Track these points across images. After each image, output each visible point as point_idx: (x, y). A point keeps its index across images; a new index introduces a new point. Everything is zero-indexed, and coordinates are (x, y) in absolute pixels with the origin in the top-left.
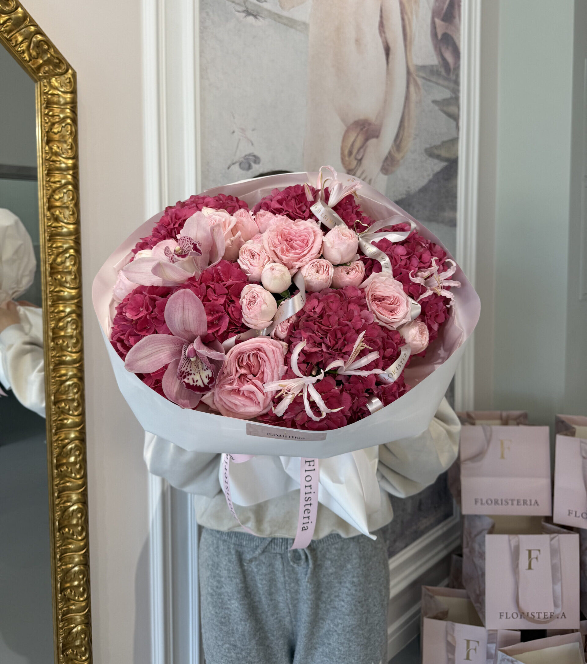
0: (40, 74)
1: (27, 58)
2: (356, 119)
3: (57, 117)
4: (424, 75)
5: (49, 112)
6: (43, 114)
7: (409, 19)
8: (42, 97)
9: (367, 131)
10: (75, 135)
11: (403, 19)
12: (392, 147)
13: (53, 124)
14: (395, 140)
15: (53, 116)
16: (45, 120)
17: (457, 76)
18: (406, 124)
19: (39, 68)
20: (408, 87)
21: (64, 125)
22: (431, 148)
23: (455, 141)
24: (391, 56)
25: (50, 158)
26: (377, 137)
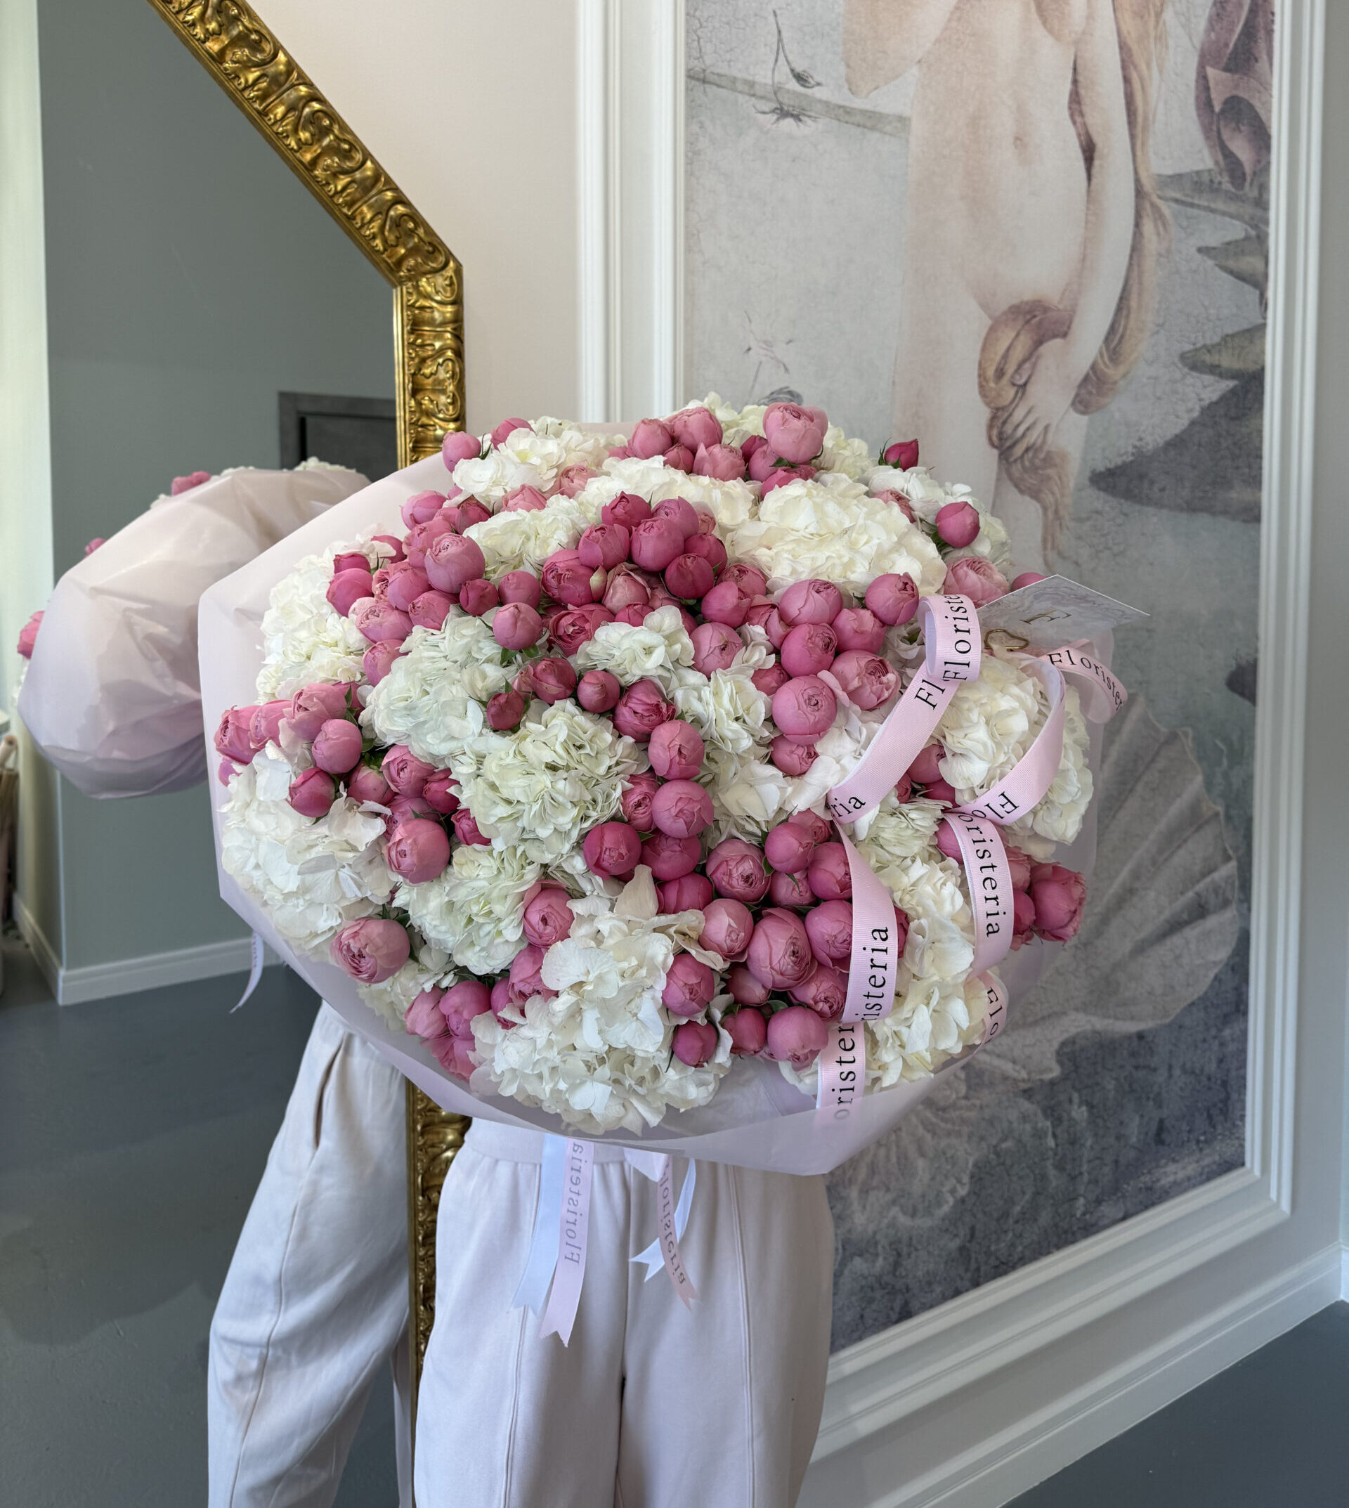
0: (402, 274)
1: (381, 247)
2: (1015, 301)
3: (429, 348)
4: (1178, 196)
5: (415, 340)
6: (406, 343)
7: (1141, 79)
8: (405, 314)
9: (1040, 323)
10: (459, 379)
11: (1127, 80)
12: (1101, 355)
13: (423, 360)
14: (1107, 340)
15: (422, 346)
16: (410, 354)
17: (1263, 188)
18: (1134, 303)
19: (399, 263)
20: (1137, 225)
21: (440, 360)
22: (1197, 350)
23: (1256, 332)
24: (1097, 163)
25: (418, 420)
26: (1065, 335)
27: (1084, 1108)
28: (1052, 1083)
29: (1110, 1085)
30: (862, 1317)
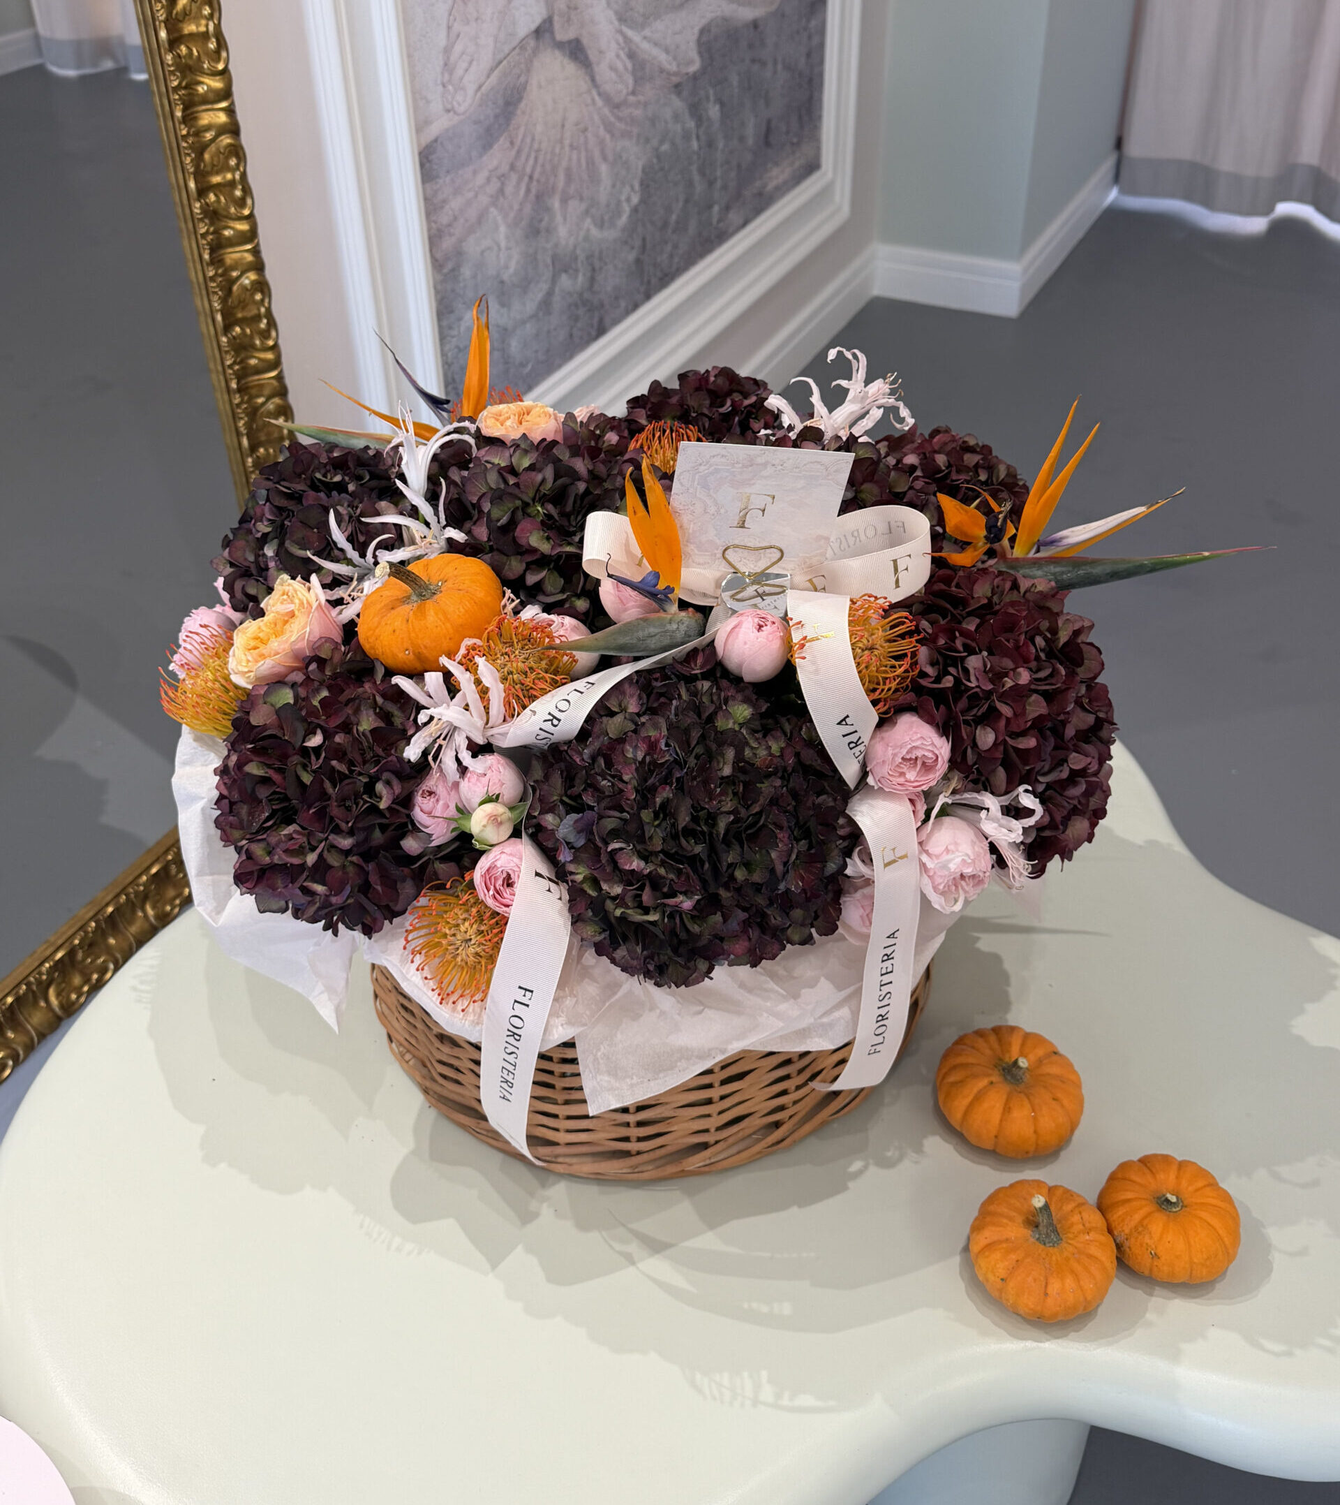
27: (717, 107)
28: (695, 78)
29: (735, 80)
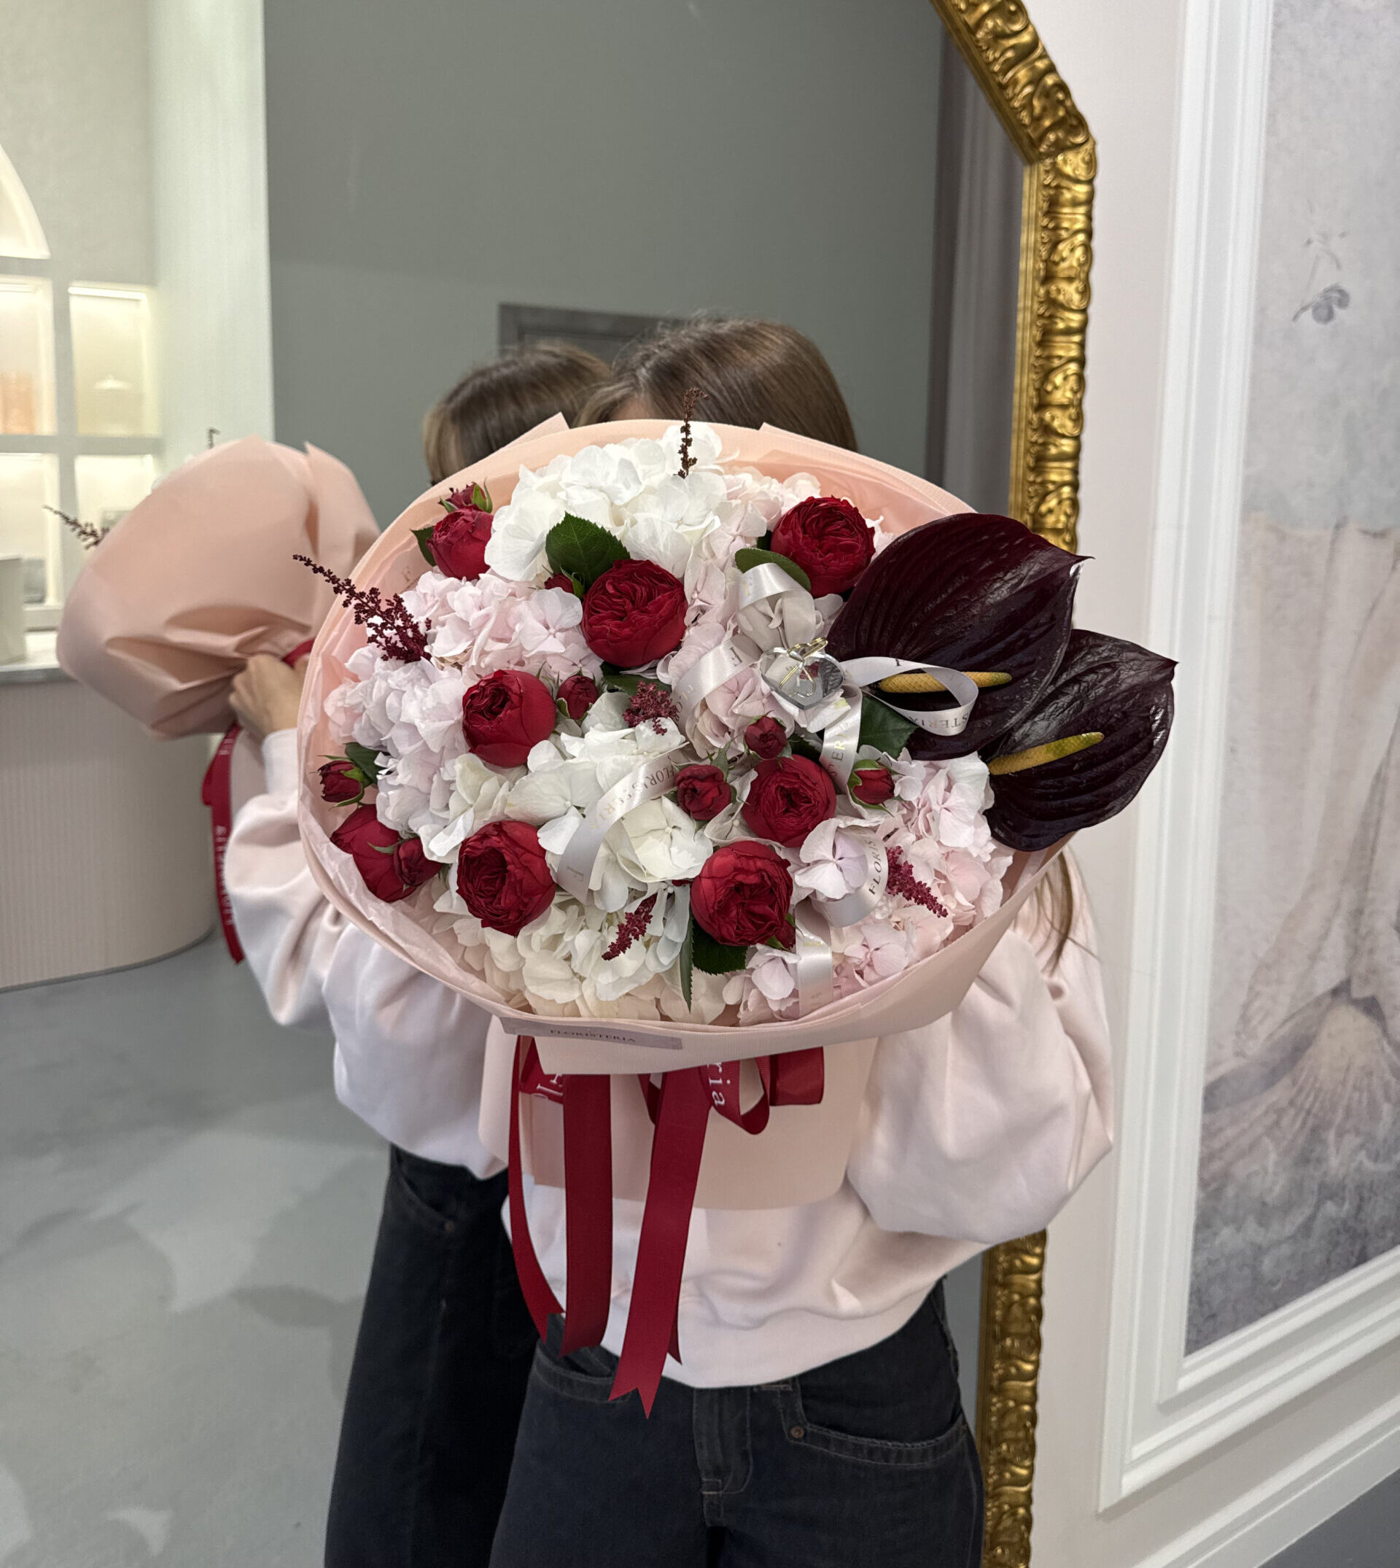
0: (1041, 149)
1: (1027, 121)
3: (1062, 232)
5: (1048, 223)
6: (1037, 227)
8: (1039, 194)
10: (1087, 266)
13: (1055, 246)
15: (1055, 229)
16: (1042, 238)
21: (1073, 246)
25: (1046, 311)
30: (1328, 1261)
